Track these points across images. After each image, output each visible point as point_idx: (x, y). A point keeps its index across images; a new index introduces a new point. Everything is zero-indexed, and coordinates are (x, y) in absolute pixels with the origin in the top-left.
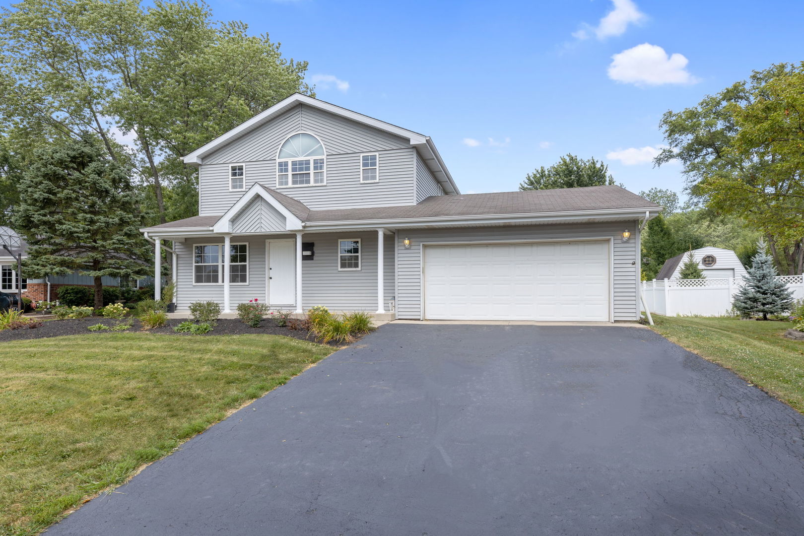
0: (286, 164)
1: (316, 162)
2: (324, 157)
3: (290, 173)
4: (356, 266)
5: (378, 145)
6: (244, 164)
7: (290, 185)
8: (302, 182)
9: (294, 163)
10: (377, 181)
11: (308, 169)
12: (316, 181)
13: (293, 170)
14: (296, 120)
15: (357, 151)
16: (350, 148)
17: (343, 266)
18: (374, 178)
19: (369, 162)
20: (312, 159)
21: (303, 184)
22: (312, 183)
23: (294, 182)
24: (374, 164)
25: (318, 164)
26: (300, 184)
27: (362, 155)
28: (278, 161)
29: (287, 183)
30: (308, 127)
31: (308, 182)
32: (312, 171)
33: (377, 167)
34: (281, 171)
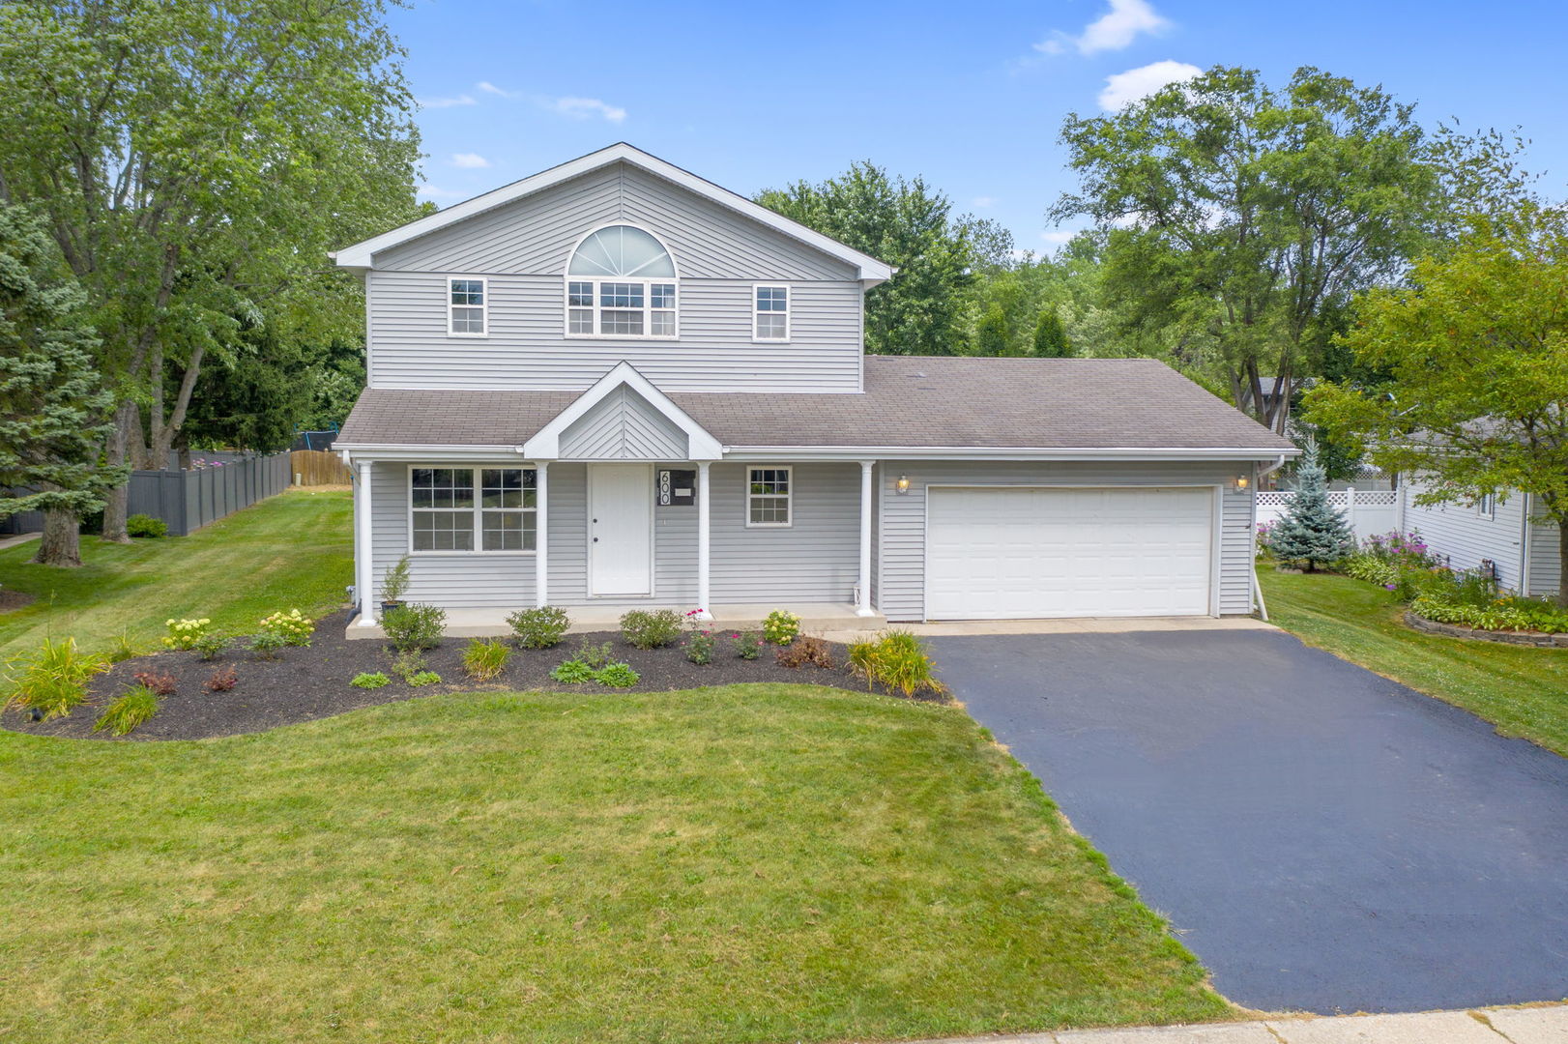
0: (588, 288)
1: (656, 290)
2: (675, 281)
3: (597, 308)
4: (783, 517)
5: (791, 269)
6: (484, 279)
7: (597, 333)
8: (622, 329)
9: (606, 288)
10: (787, 339)
11: (639, 302)
12: (656, 330)
13: (605, 302)
14: (610, 198)
15: (746, 276)
16: (733, 270)
17: (755, 517)
18: (781, 333)
19: (771, 300)
20: (647, 283)
21: (626, 332)
22: (647, 334)
23: (605, 329)
24: (782, 306)
25: (661, 295)
26: (619, 332)
27: (756, 285)
28: (569, 279)
29: (588, 328)
30: (640, 215)
31: (638, 329)
32: (647, 308)
33: (787, 312)
34: (573, 301)
